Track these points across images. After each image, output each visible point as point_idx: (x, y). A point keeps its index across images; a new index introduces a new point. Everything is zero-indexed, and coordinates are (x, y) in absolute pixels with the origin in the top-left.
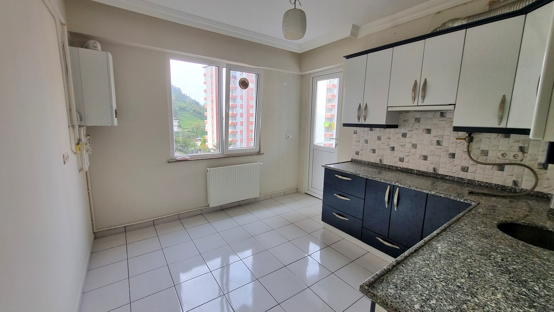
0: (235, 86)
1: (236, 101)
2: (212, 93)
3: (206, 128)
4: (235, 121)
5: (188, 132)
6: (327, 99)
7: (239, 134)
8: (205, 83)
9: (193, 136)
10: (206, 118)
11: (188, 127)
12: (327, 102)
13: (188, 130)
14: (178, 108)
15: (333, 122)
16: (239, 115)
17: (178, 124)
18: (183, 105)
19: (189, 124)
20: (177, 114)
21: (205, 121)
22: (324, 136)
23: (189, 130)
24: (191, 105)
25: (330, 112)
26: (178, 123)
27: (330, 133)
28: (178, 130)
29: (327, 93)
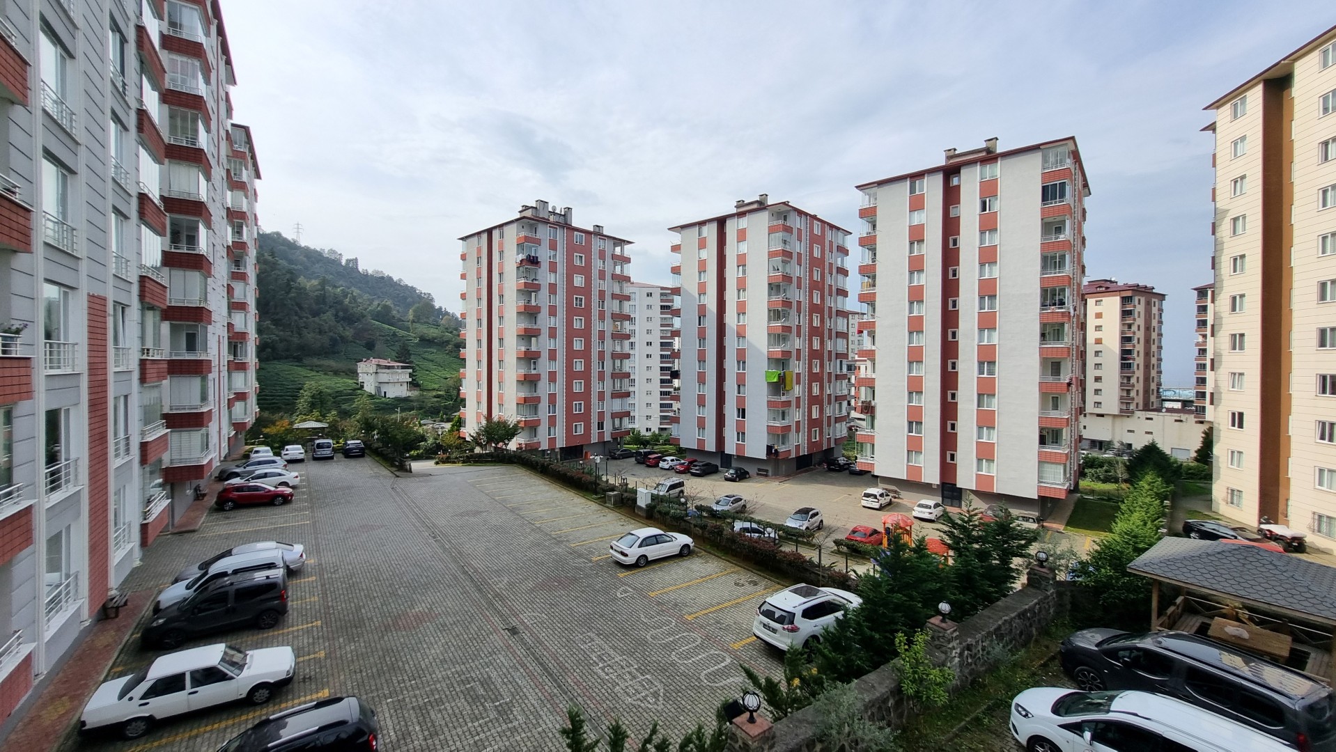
0: (535, 282)
1: (539, 322)
2: (479, 299)
3: (463, 390)
4: (533, 372)
5: (435, 397)
6: (769, 311)
7: (544, 405)
8: (463, 277)
9: (446, 407)
10: (463, 362)
11: (436, 386)
12: (769, 320)
13: (434, 393)
14: (417, 341)
15: (789, 369)
16: (545, 355)
17: (410, 380)
18: (432, 332)
19: (442, 379)
20: (410, 354)
21: (462, 370)
22: (768, 406)
23: (439, 393)
24: (451, 332)
25: (779, 344)
26: (411, 376)
27: (784, 398)
28: (409, 394)
29: (770, 295)
